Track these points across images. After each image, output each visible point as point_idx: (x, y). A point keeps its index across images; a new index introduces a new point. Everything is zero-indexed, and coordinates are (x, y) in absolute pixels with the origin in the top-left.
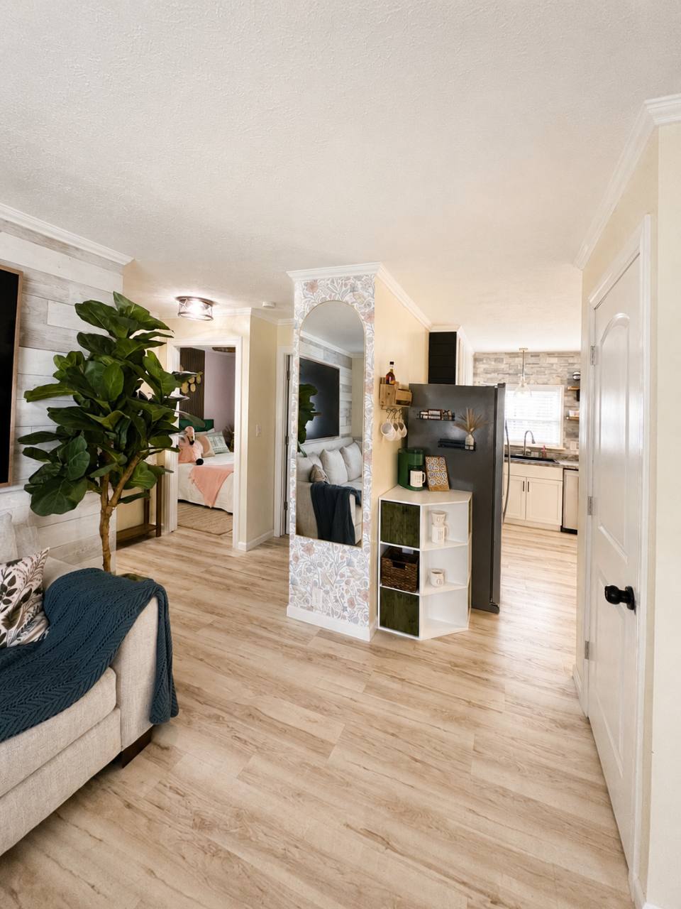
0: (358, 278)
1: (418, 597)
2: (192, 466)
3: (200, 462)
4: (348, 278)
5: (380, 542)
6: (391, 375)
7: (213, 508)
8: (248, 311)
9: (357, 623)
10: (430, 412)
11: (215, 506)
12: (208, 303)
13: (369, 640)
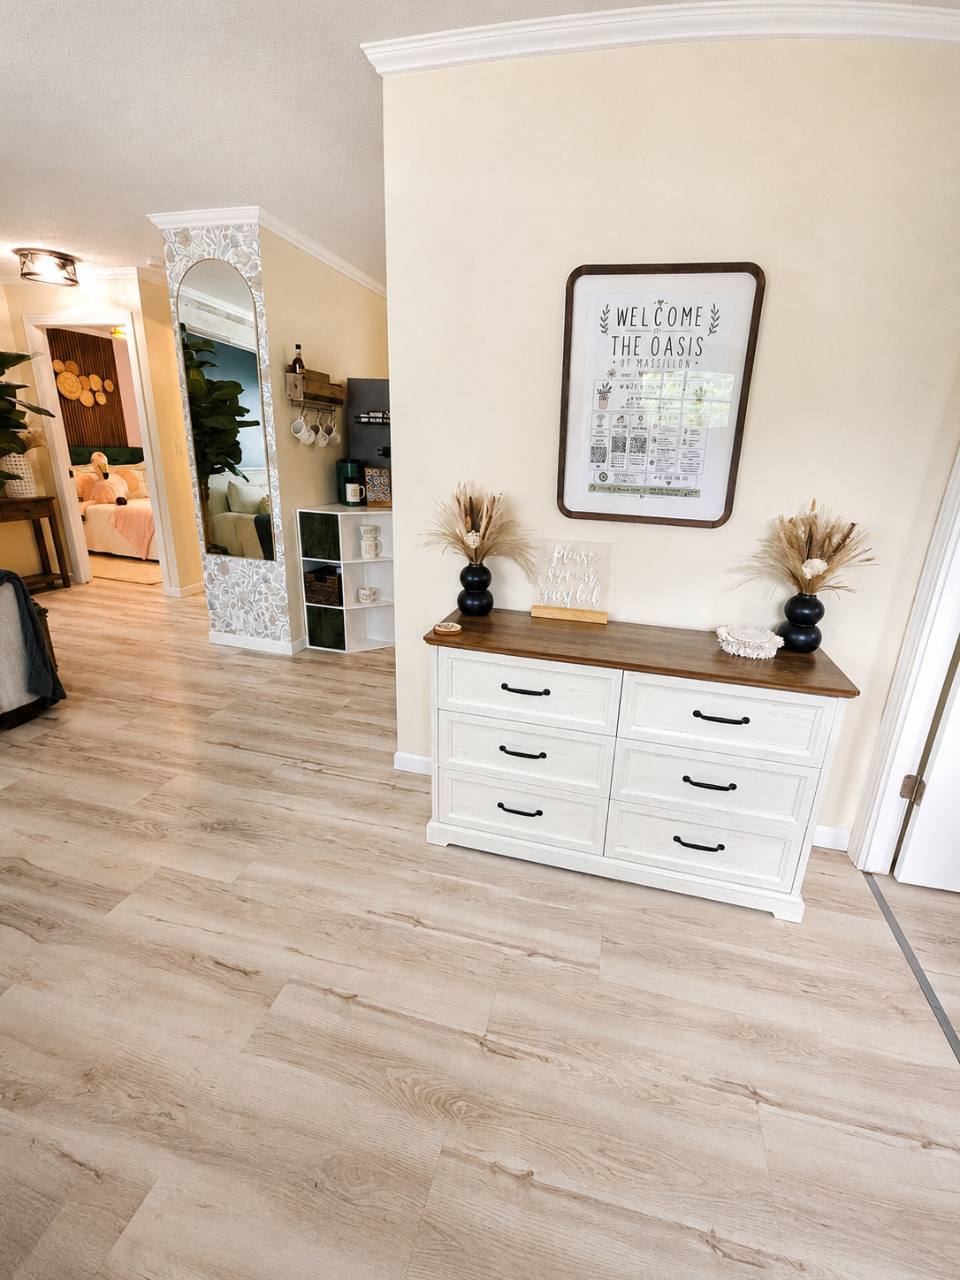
0: (239, 228)
1: (342, 611)
2: (113, 507)
3: (121, 501)
4: (227, 228)
5: (302, 558)
6: (298, 361)
7: (147, 560)
8: (133, 271)
9: (280, 639)
10: (372, 414)
11: (149, 558)
12: (66, 261)
13: (291, 654)
